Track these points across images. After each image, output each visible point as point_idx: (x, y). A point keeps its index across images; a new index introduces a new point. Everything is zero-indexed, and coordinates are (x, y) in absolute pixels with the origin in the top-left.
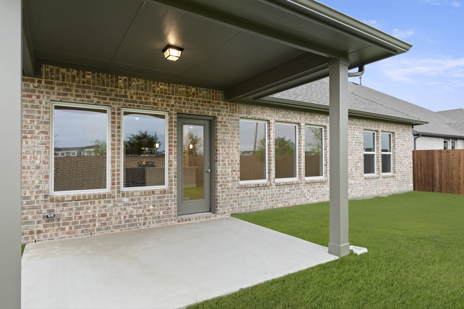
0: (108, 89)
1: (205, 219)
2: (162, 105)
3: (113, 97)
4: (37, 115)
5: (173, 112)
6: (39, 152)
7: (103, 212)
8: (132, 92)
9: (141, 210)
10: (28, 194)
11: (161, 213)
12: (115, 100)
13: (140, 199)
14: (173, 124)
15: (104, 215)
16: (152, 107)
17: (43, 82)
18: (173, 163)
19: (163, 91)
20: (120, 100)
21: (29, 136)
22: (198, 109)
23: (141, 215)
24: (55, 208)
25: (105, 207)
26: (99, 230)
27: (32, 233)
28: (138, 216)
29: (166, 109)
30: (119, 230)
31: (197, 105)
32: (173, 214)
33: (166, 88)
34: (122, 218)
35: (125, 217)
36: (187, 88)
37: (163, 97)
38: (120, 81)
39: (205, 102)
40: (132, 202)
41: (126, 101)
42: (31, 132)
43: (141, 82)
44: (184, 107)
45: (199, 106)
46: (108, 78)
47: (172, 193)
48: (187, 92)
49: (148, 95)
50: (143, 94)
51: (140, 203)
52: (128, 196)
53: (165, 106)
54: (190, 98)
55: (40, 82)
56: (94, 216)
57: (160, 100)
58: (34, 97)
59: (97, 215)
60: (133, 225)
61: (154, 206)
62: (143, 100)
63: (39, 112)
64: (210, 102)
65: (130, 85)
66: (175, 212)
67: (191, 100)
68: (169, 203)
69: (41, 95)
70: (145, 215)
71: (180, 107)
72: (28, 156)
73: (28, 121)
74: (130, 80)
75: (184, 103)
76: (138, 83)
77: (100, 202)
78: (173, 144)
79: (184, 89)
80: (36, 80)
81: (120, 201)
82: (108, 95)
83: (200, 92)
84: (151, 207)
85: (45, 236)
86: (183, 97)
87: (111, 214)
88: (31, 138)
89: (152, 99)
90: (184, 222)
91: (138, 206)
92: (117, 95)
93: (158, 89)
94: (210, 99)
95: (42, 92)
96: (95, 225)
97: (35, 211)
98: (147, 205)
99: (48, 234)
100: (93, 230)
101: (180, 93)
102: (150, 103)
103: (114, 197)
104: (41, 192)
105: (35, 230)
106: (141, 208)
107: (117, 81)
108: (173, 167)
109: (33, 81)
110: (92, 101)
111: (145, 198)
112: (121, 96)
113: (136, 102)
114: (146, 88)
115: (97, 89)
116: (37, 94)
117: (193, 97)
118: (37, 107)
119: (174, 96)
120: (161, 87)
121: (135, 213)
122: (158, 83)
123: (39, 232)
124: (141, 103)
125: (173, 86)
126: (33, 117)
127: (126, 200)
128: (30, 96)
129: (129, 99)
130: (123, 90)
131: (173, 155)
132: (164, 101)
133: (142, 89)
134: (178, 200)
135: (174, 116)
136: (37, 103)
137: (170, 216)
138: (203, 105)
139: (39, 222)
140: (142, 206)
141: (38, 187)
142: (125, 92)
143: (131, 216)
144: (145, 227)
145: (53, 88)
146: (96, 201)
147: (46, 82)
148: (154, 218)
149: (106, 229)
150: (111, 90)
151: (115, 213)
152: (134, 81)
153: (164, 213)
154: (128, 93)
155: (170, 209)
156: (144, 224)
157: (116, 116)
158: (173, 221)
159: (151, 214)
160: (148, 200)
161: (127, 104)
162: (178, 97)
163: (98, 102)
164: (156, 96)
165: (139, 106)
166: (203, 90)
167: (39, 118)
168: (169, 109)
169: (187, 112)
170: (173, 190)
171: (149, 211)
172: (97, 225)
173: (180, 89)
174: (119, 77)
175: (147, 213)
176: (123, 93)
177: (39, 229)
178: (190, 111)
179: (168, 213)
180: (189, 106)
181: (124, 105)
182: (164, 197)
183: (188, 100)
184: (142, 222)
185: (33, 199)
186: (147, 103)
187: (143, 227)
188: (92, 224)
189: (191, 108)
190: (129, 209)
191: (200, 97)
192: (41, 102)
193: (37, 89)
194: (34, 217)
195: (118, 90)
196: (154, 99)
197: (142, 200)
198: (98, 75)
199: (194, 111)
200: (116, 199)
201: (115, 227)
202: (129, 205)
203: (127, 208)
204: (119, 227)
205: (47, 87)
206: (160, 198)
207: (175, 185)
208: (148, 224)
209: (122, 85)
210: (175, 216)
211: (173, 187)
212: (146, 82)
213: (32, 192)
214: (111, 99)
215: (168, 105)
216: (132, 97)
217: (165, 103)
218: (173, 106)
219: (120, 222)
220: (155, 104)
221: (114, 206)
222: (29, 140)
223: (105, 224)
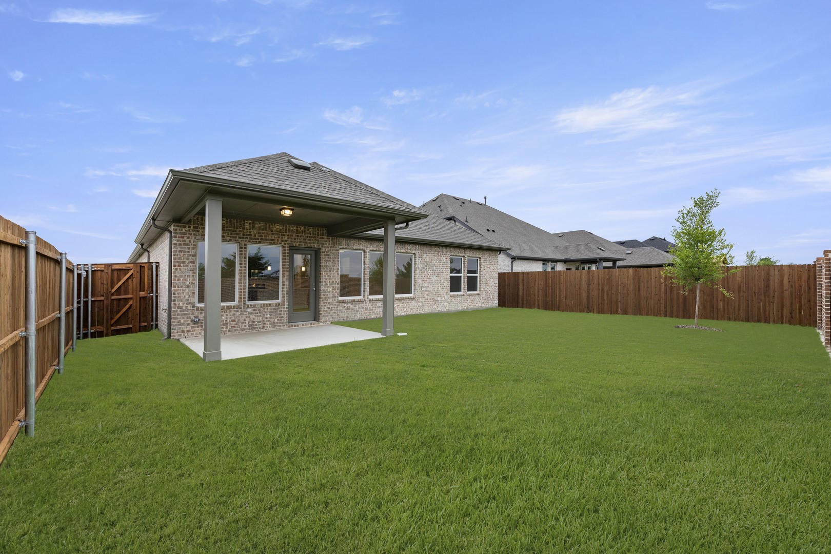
0: (238, 230)
1: (310, 326)
2: (278, 240)
3: (241, 236)
4: (187, 250)
5: (286, 246)
6: (188, 276)
7: (233, 319)
8: (255, 232)
9: (261, 318)
10: (181, 305)
11: (276, 320)
12: (243, 238)
13: (260, 309)
14: (286, 255)
15: (234, 321)
16: (270, 243)
17: (192, 227)
18: (286, 284)
19: (279, 230)
20: (246, 238)
21: (182, 265)
22: (306, 243)
23: (260, 322)
24: (199, 315)
25: (234, 315)
26: (229, 331)
27: (183, 331)
28: (258, 322)
29: (280, 243)
30: (244, 332)
31: (305, 240)
32: (285, 321)
33: (281, 228)
34: (247, 323)
35: (249, 323)
36: (297, 227)
37: (278, 234)
38: (246, 224)
39: (312, 237)
40: (254, 312)
41: (251, 239)
42: (184, 262)
43: (262, 224)
44: (295, 242)
45: (307, 241)
46: (237, 222)
47: (284, 305)
48: (297, 230)
49: (267, 234)
50: (263, 233)
51: (260, 313)
52: (251, 307)
53: (280, 242)
54: (299, 235)
55: (189, 227)
56: (226, 321)
57: (276, 237)
58: (185, 238)
59: (228, 321)
60: (255, 328)
61: (271, 315)
62: (264, 238)
63: (189, 248)
64: (315, 237)
65: (253, 227)
66: (286, 319)
67: (301, 236)
68: (282, 313)
69: (191, 236)
70: (264, 321)
71: (292, 242)
72: (181, 279)
73: (182, 254)
74: (253, 223)
75: (295, 239)
76: (259, 225)
77: (231, 311)
78: (286, 269)
79: (295, 228)
80: (187, 226)
81: (245, 311)
82: (237, 234)
83: (308, 230)
84: (269, 316)
85: (192, 334)
86: (294, 235)
87: (239, 320)
88: (183, 266)
89: (270, 236)
90: (293, 328)
91: (259, 314)
92: (244, 235)
93: (275, 229)
94: (315, 234)
95: (191, 234)
96: (227, 328)
97: (186, 316)
98: (265, 314)
99: (195, 333)
100: (226, 331)
101: (292, 231)
102: (268, 240)
103: (241, 308)
104: (190, 303)
105: (186, 330)
106: (260, 316)
107: (244, 224)
108: (286, 287)
109: (185, 227)
110: (226, 240)
111: (264, 309)
112: (247, 235)
113: (258, 239)
114: (266, 228)
115: (230, 230)
116: (187, 235)
117: (302, 234)
118: (187, 245)
119: (287, 234)
120: (277, 227)
121: (256, 320)
122: (275, 224)
123: (188, 331)
124: (262, 239)
125: (286, 226)
126: (184, 252)
127: (249, 310)
128: (183, 237)
129: (253, 237)
130: (249, 231)
131: (286, 277)
132: (279, 237)
133: (263, 230)
134: (289, 311)
135: (286, 249)
136: (187, 242)
137: (283, 323)
138: (310, 240)
139: (188, 324)
140: (262, 314)
141: (188, 300)
142: (250, 232)
143: (253, 322)
144: (264, 330)
145: (198, 231)
146: (228, 310)
147: (194, 227)
148: (270, 324)
149: (235, 330)
150: (240, 231)
151: (242, 319)
152: (257, 224)
153: (278, 320)
154: (252, 233)
155: (283, 317)
156: (263, 328)
157: (243, 250)
158: (285, 326)
159: (268, 321)
160: (266, 310)
161: (252, 240)
162: (290, 234)
163: (230, 240)
164: (273, 234)
165: (260, 242)
166: (310, 229)
167: (188, 252)
168: (283, 243)
169: (297, 245)
170: (285, 304)
171: (267, 318)
172: (229, 327)
173: (292, 228)
174: (246, 221)
175: (266, 320)
176: (249, 233)
177: (188, 329)
178: (299, 245)
179: (281, 320)
180: (299, 240)
181: (249, 241)
182: (278, 308)
183: (298, 236)
184: (261, 326)
185: (184, 308)
186: (266, 240)
187: (262, 330)
188: (225, 327)
189: (300, 242)
190: (252, 317)
191: (308, 233)
192: (190, 241)
193: (187, 232)
194: (185, 321)
195: (245, 231)
196: (271, 237)
197: (262, 310)
198: (230, 221)
199: (303, 245)
200: (242, 309)
201: (241, 330)
202: (252, 314)
203: (251, 316)
204: (244, 329)
205: (194, 231)
206: (275, 309)
207: (287, 300)
208: (266, 328)
209: (248, 227)
210: (286, 323)
211: (286, 301)
212: (266, 224)
213: (183, 304)
214: (239, 238)
215: (282, 241)
216: (255, 236)
217: (280, 239)
218: (286, 241)
219: (245, 326)
220: (272, 240)
221: (241, 314)
222: (182, 268)
223: (234, 327)
